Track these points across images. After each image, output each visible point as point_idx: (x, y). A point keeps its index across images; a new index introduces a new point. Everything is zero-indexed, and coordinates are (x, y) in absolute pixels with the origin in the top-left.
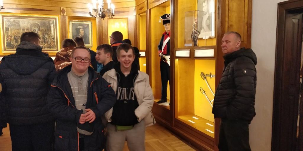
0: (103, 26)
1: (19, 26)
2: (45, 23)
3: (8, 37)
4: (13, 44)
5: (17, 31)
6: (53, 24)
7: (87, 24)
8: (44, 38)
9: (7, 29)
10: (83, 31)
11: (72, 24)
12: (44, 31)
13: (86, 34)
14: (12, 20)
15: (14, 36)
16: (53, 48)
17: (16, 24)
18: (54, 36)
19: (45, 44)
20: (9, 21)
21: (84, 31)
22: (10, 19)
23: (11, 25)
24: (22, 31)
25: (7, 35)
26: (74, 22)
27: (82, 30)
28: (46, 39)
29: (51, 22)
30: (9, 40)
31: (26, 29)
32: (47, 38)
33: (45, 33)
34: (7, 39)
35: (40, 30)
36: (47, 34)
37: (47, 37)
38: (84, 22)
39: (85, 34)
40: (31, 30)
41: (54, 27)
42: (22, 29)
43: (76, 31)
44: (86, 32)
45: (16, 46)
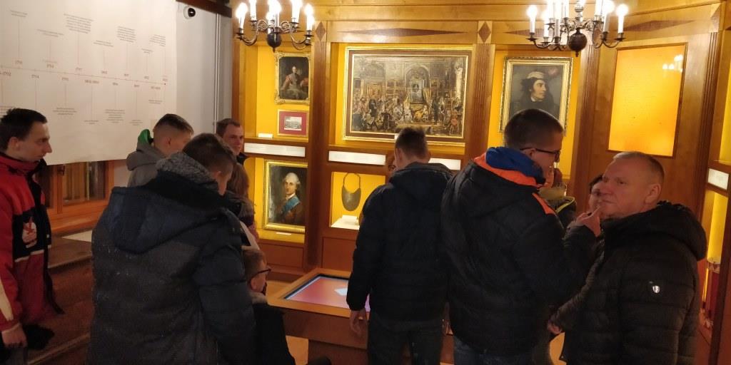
0: (600, 71)
1: (384, 75)
2: (442, 65)
3: (357, 103)
4: (366, 121)
5: (377, 88)
6: (461, 70)
7: (557, 66)
8: (435, 107)
9: (358, 83)
10: (543, 88)
11: (514, 66)
12: (438, 86)
13: (550, 95)
14: (369, 60)
15: (371, 101)
16: (455, 133)
17: (377, 71)
18: (459, 102)
19: (435, 123)
20: (363, 63)
21: (546, 86)
22: (364, 58)
23: (367, 73)
24: (387, 88)
25: (356, 98)
26: (519, 62)
27: (541, 85)
28: (440, 109)
29: (457, 64)
30: (359, 109)
31: (397, 83)
32: (442, 108)
33: (440, 94)
34: (356, 107)
35: (428, 86)
36: (445, 97)
37: (443, 103)
38: (549, 59)
40: (408, 86)
41: (463, 76)
42: (389, 83)
43: (521, 86)
44: (552, 90)
45: (371, 126)
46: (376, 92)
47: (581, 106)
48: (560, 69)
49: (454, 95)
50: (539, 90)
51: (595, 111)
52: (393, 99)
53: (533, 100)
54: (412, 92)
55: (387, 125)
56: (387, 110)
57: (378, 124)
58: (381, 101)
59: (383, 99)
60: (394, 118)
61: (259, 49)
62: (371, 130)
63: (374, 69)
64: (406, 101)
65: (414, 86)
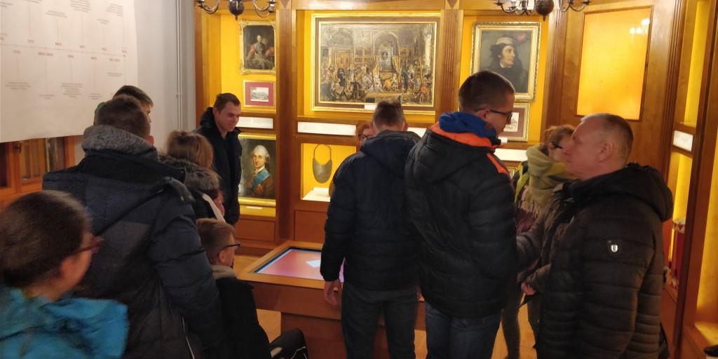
0: (568, 37)
1: (351, 42)
2: (410, 32)
3: (325, 72)
4: (334, 91)
5: (345, 56)
6: (430, 36)
7: (526, 32)
8: (405, 75)
9: (325, 52)
10: (512, 54)
11: (483, 32)
12: (407, 54)
13: (519, 60)
14: (336, 27)
15: (339, 70)
16: (425, 101)
17: (345, 39)
18: (428, 70)
19: (405, 92)
20: (330, 31)
21: (515, 52)
22: (331, 26)
23: (334, 42)
24: (356, 56)
25: (324, 68)
26: (487, 28)
27: (510, 51)
28: (409, 77)
29: (426, 31)
30: (327, 78)
31: (365, 51)
32: (412, 75)
33: (408, 62)
34: (324, 76)
35: (397, 54)
36: (414, 65)
37: (413, 71)
38: (517, 25)
39: (517, 60)
40: (376, 54)
41: (432, 44)
42: (357, 51)
43: (490, 53)
44: (520, 57)
45: (341, 95)
46: (345, 62)
47: (549, 71)
48: (529, 34)
49: (423, 63)
50: (508, 57)
51: (563, 75)
52: (362, 68)
53: (502, 66)
54: (381, 60)
55: (356, 95)
56: (357, 79)
57: (349, 94)
58: (349, 70)
59: (352, 67)
60: (364, 88)
61: (222, 17)
62: (341, 100)
63: (342, 36)
64: (375, 70)
65: (383, 54)
